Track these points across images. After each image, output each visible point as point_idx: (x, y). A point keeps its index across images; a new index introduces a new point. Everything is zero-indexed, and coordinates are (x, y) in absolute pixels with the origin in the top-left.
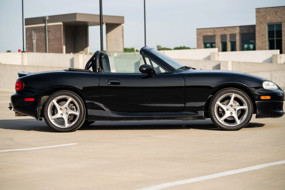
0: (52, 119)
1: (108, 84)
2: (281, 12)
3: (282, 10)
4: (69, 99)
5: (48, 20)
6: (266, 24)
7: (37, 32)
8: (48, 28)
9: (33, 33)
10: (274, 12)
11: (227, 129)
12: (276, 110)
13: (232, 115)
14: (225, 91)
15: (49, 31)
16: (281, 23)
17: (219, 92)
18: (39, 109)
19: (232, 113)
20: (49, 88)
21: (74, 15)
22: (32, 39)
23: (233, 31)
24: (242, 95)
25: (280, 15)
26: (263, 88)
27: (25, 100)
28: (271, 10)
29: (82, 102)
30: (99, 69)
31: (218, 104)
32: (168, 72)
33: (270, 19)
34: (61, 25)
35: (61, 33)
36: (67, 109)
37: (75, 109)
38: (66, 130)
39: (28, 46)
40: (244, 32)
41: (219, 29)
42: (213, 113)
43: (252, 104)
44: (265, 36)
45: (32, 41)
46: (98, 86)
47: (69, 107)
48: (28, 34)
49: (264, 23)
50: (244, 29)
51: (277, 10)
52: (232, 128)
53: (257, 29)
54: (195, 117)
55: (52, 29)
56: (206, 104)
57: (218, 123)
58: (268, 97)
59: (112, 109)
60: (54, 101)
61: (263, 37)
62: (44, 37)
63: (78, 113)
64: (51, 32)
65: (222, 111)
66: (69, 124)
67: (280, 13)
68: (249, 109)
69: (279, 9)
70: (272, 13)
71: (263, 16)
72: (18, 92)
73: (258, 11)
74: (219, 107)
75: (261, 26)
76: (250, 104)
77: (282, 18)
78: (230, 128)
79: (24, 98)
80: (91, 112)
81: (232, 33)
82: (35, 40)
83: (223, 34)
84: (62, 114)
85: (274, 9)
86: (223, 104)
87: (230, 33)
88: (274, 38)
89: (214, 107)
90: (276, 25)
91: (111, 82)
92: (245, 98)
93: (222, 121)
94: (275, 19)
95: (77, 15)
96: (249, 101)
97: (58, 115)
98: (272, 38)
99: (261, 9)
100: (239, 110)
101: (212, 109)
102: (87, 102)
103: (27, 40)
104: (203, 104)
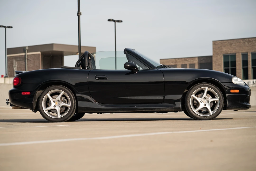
0: (46, 110)
1: (96, 79)
2: (236, 44)
3: (236, 43)
4: (61, 92)
5: (27, 50)
6: (222, 55)
7: (17, 61)
8: (28, 57)
9: (14, 61)
10: (229, 44)
11: (201, 119)
12: (243, 102)
13: (206, 106)
14: (199, 85)
15: (29, 60)
16: (236, 53)
17: (194, 87)
18: (34, 102)
19: (205, 105)
20: (44, 83)
21: (52, 45)
22: (13, 67)
23: (192, 61)
24: (214, 89)
25: (234, 47)
26: (232, 83)
27: (22, 94)
28: (226, 42)
29: (73, 95)
30: (87, 67)
31: (193, 97)
32: (149, 69)
33: (226, 50)
34: (39, 54)
35: (39, 61)
36: (59, 102)
37: (66, 101)
38: (59, 120)
39: (9, 73)
40: (202, 62)
41: (180, 59)
42: (189, 105)
43: (223, 97)
44: (221, 66)
45: (13, 69)
46: (87, 82)
47: (62, 100)
48: (9, 62)
49: (220, 54)
50: (202, 59)
51: (232, 42)
52: (206, 118)
53: (214, 59)
54: (173, 108)
55: (32, 58)
56: (182, 96)
57: (193, 113)
58: (237, 91)
59: (100, 102)
60: (48, 95)
61: (219, 67)
62: (24, 65)
63: (69, 105)
64: (30, 60)
65: (196, 103)
66: (61, 115)
67: (234, 45)
68: (220, 101)
69: (233, 41)
70: (228, 45)
71: (219, 47)
72: (15, 87)
73: (215, 43)
74: (194, 99)
75: (217, 57)
76: (221, 96)
77: (236, 49)
78: (204, 117)
79: (21, 92)
80: (81, 104)
81: (192, 63)
82: (16, 67)
83: (184, 64)
84: (55, 106)
85: (229, 41)
86: (198, 97)
87: (189, 63)
88: (229, 67)
89: (189, 99)
90: (231, 56)
91: (99, 78)
92: (217, 91)
93: (196, 112)
94: (230, 51)
95: (54, 45)
96: (220, 94)
97: (51, 107)
98: (227, 67)
99: (218, 42)
100: (211, 102)
101: (188, 101)
102: (77, 95)
103: (9, 68)
104: (180, 97)
